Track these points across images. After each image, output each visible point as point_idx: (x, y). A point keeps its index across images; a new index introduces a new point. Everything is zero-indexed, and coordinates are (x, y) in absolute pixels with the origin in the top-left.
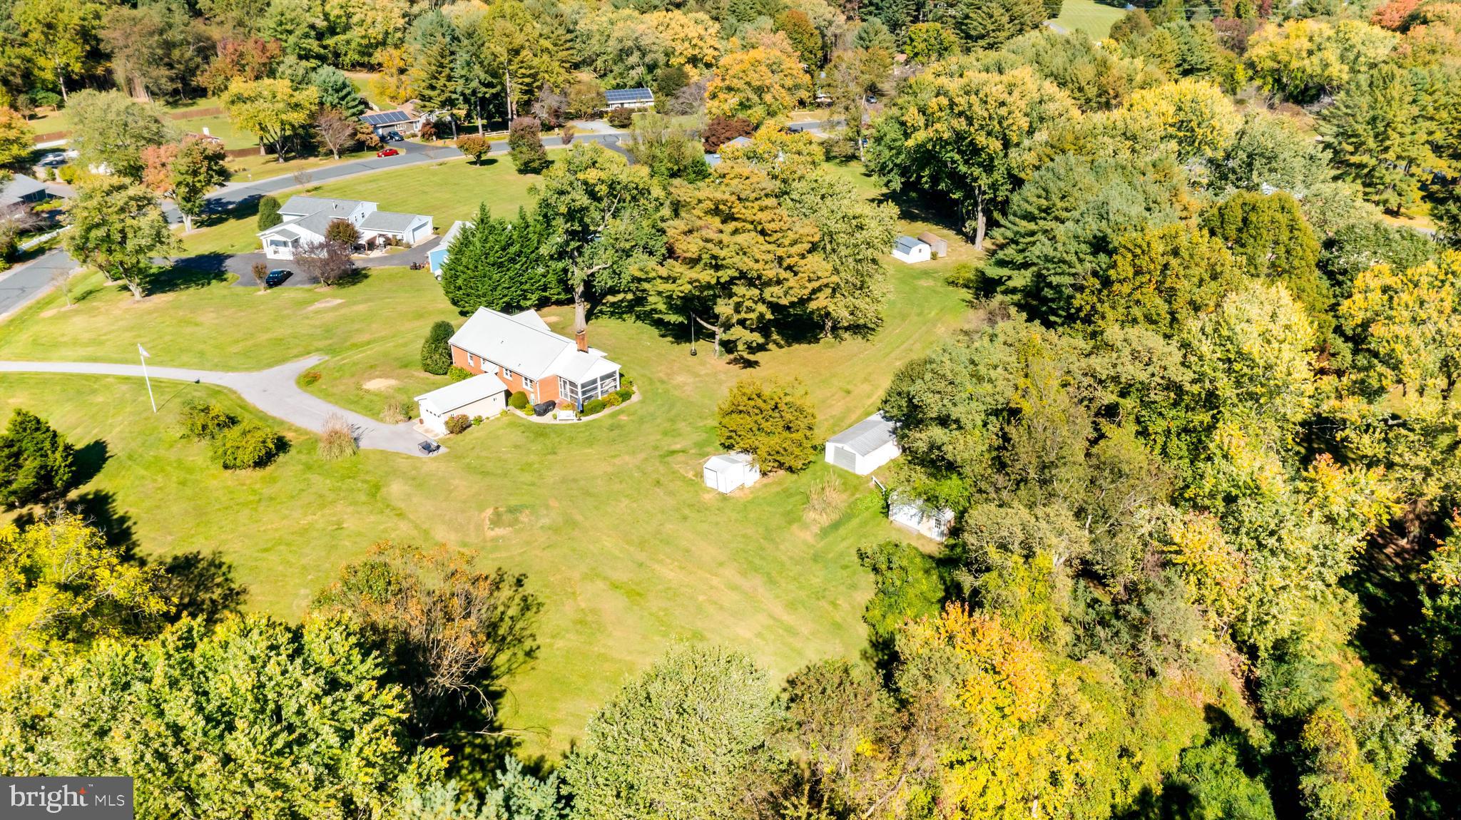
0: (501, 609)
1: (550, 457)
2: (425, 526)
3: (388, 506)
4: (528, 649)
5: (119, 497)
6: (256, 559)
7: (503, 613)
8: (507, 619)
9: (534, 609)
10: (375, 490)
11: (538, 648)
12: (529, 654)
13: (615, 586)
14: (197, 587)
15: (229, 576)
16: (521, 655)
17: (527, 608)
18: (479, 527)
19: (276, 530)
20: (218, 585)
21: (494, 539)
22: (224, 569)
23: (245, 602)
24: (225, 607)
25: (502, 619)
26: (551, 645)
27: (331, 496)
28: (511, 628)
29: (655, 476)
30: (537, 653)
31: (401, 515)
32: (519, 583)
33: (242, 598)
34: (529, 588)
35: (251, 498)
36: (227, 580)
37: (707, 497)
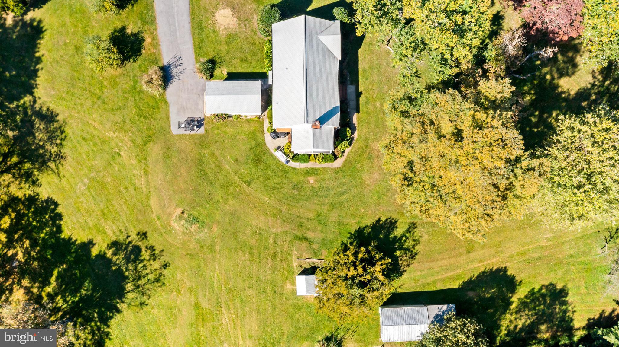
0: (148, 271)
1: (245, 186)
2: (152, 190)
3: (145, 159)
4: (143, 301)
5: (47, 36)
6: (78, 142)
7: (147, 274)
8: (146, 278)
9: (160, 284)
10: (149, 139)
11: (147, 305)
12: (142, 304)
13: (197, 306)
14: (49, 138)
15: (64, 143)
16: (138, 301)
17: (157, 280)
18: (170, 215)
19: (95, 128)
20: (57, 145)
21: (172, 227)
22: (64, 135)
23: (62, 165)
24: (54, 161)
25: (144, 277)
26: (153, 308)
27: (128, 124)
28: (144, 285)
29: (279, 249)
30: (145, 308)
31: (146, 173)
32: (165, 266)
33: (62, 161)
34: (165, 272)
35: (98, 91)
36: (61, 144)
37: (288, 286)
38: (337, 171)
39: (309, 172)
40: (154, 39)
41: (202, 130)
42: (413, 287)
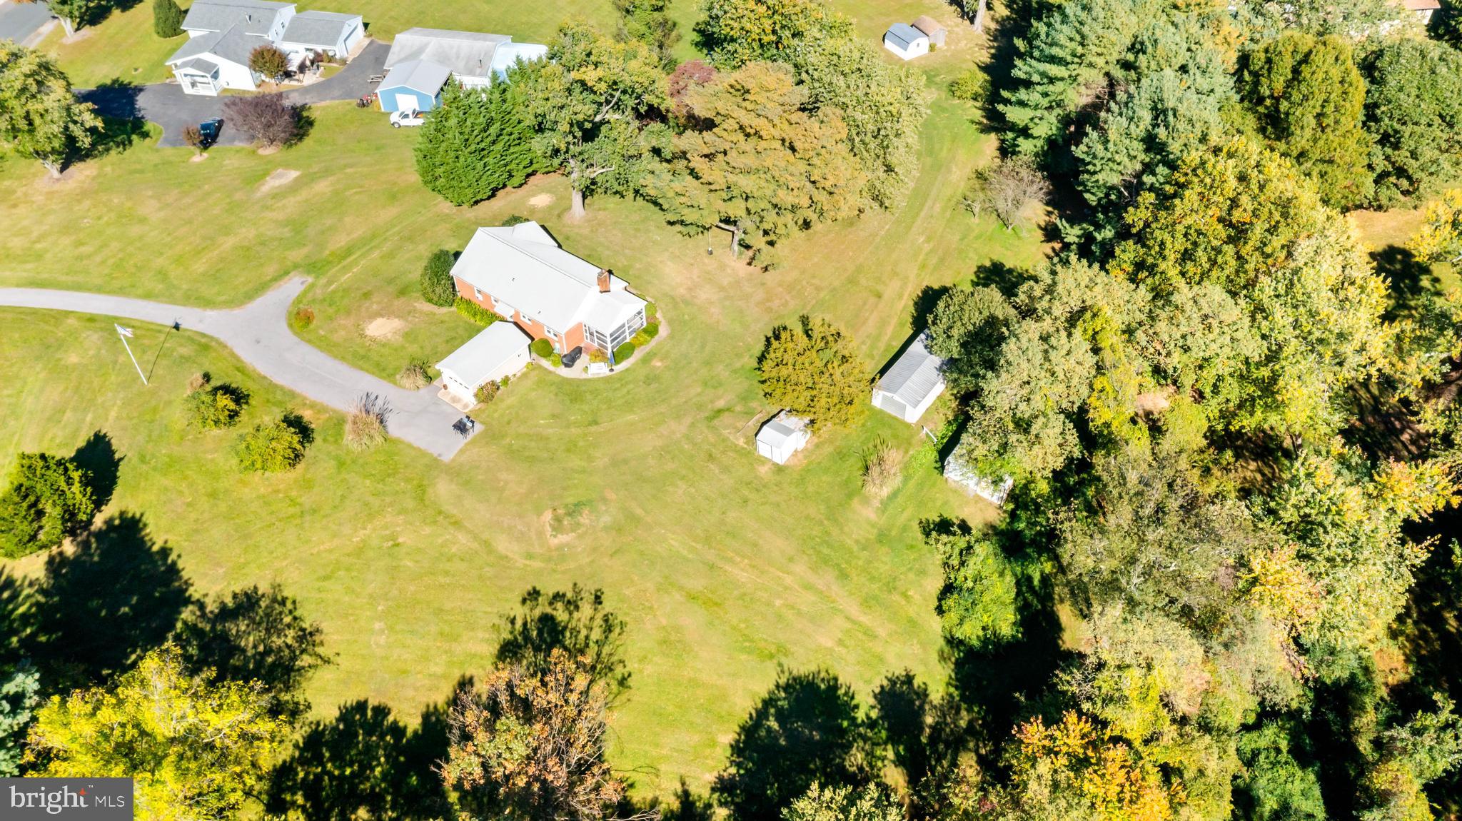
0: (584, 632)
1: (593, 429)
2: (485, 536)
3: (440, 513)
4: (620, 677)
5: (149, 519)
6: (319, 590)
7: (587, 637)
8: (591, 644)
9: (617, 630)
10: (421, 491)
11: (630, 675)
12: (622, 682)
13: (692, 597)
14: (268, 630)
15: (297, 613)
16: (614, 686)
17: (608, 629)
18: (540, 534)
19: (330, 551)
20: (289, 626)
21: (560, 548)
22: (289, 606)
23: (322, 644)
24: (303, 652)
25: (587, 645)
26: (641, 671)
27: (375, 502)
28: (599, 655)
29: (706, 447)
30: (630, 682)
31: (457, 524)
32: (598, 600)
33: (317, 638)
34: (607, 607)
35: (292, 510)
36: (295, 618)
38: (671, 336)
39: (646, 360)
40: (313, 406)
41: (479, 427)
42: (876, 365)
